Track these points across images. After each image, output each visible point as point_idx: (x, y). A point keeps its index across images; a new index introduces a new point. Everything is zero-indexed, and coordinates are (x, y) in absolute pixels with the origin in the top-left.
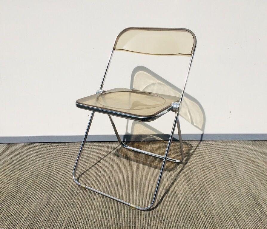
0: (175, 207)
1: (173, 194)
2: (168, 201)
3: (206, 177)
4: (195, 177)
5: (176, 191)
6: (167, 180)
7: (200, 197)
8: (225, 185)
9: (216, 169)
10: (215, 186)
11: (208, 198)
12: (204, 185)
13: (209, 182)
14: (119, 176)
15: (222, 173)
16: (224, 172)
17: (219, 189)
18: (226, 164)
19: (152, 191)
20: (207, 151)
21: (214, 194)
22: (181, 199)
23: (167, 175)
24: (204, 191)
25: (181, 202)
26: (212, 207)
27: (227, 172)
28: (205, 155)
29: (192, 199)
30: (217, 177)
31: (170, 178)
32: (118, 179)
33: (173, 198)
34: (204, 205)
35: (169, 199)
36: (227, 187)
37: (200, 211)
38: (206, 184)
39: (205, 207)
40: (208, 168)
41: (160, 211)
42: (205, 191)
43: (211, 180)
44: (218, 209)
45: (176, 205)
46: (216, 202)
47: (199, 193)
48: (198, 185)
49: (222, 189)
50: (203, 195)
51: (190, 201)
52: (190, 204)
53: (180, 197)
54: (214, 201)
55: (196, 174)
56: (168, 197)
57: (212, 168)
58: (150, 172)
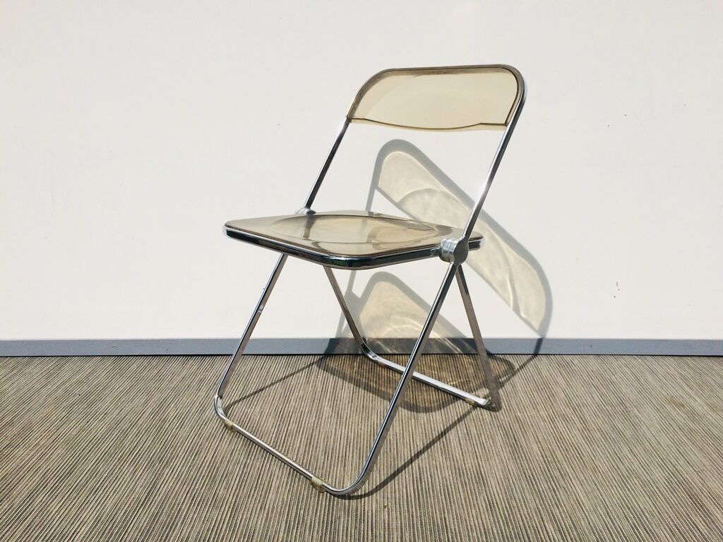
0: (482, 511)
1: (476, 480)
2: (462, 497)
3: (560, 439)
4: (532, 439)
5: (483, 473)
6: (460, 445)
7: (546, 486)
8: (611, 460)
9: (584, 421)
10: (584, 462)
11: (566, 492)
12: (556, 457)
13: (567, 451)
14: (335, 434)
15: (600, 430)
16: (607, 428)
17: (595, 470)
19: (420, 472)
20: (560, 379)
21: (583, 481)
22: (495, 490)
24: (557, 474)
25: (497, 498)
26: (579, 511)
27: (614, 427)
28: (556, 389)
29: (526, 491)
30: (590, 440)
31: (466, 440)
32: (334, 442)
33: (475, 490)
34: (558, 507)
35: (463, 491)
37: (546, 522)
38: (560, 457)
39: (560, 513)
40: (565, 418)
41: (441, 519)
42: (559, 474)
43: (573, 445)
44: (593, 517)
45: (484, 506)
47: (543, 478)
48: (541, 458)
49: (603, 468)
50: (554, 481)
51: (521, 497)
52: (519, 505)
53: (494, 487)
54: (581, 495)
55: (535, 432)
56: (463, 487)
57: (576, 419)
58: (415, 427)
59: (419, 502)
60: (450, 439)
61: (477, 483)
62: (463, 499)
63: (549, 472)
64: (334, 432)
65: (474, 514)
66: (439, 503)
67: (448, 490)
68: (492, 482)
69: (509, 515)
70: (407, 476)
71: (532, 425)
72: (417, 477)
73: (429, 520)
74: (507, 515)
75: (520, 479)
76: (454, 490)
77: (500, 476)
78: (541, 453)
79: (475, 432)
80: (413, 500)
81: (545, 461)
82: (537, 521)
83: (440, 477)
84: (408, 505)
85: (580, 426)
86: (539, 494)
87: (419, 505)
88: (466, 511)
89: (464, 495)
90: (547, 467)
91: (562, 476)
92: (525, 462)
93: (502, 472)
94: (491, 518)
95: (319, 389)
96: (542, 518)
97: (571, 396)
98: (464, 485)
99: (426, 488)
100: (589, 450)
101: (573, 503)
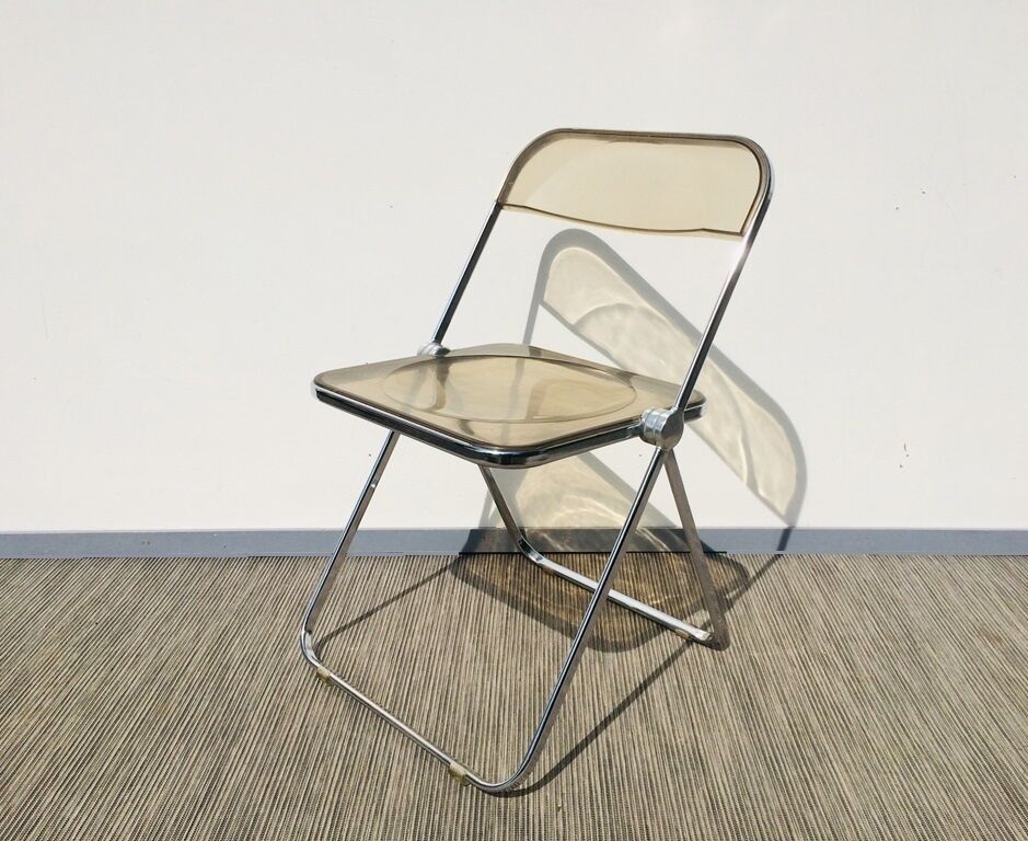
0: (700, 815)
1: (692, 765)
2: (672, 792)
3: (815, 696)
4: (774, 695)
5: (702, 752)
6: (668, 705)
7: (795, 774)
8: (891, 730)
9: (851, 665)
10: (851, 735)
11: (824, 782)
12: (810, 725)
13: (826, 715)
14: (482, 689)
15: (875, 680)
16: (884, 675)
17: (867, 745)
18: (890, 644)
19: (609, 752)
20: (818, 596)
21: (849, 765)
22: (719, 780)
23: (667, 686)
24: (811, 753)
25: (724, 794)
26: (843, 815)
27: (896, 676)
28: (811, 611)
29: (765, 782)
30: (859, 697)
31: (677, 698)
32: (481, 701)
33: (690, 780)
34: (811, 807)
35: (674, 783)
36: (898, 736)
37: (794, 833)
38: (815, 724)
39: (816, 818)
40: (824, 661)
41: (641, 829)
42: (814, 755)
43: (835, 707)
44: (864, 825)
45: (704, 806)
46: (857, 795)
47: (790, 760)
48: (788, 727)
49: (880, 743)
50: (806, 765)
51: (758, 793)
52: (756, 805)
53: (718, 774)
54: (846, 790)
55: (779, 684)
56: (672, 777)
57: (839, 662)
58: (601, 676)
59: (609, 801)
60: (652, 696)
61: (693, 769)
62: (673, 796)
63: (800, 750)
64: (480, 684)
65: (690, 820)
66: (637, 802)
67: (651, 781)
68: (716, 767)
69: (740, 821)
70: (590, 758)
71: (774, 672)
72: (604, 760)
73: (624, 830)
74: (738, 822)
75: (756, 762)
76: (659, 782)
77: (726, 756)
78: (788, 719)
79: (691, 685)
80: (599, 797)
81: (793, 732)
82: (781, 831)
83: (639, 759)
84: (592, 805)
85: (846, 674)
86: (784, 787)
87: (609, 805)
88: (677, 816)
89: (675, 789)
90: (797, 742)
91: (818, 756)
92: (764, 733)
93: (731, 751)
94: (715, 826)
95: (456, 612)
96: (789, 827)
97: (833, 622)
98: (674, 771)
99: (617, 778)
100: (858, 714)
101: (834, 800)
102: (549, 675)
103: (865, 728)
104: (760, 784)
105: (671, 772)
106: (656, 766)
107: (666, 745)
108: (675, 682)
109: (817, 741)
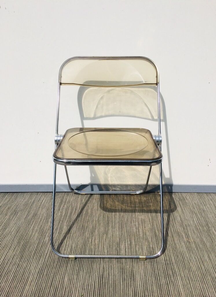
2: (122, 289)
3: (175, 249)
5: (134, 271)
7: (164, 281)
9: (188, 237)
10: (185, 264)
13: (177, 256)
15: (195, 242)
16: (198, 240)
17: (190, 269)
19: (103, 271)
21: (183, 277)
22: (138, 284)
24: (171, 273)
25: (139, 289)
27: (202, 241)
30: (189, 249)
31: (129, 249)
33: (128, 283)
38: (173, 261)
40: (179, 234)
47: (163, 275)
48: (164, 261)
49: (194, 268)
51: (151, 289)
53: (138, 281)
54: (181, 288)
56: (123, 282)
57: (184, 235)
58: (105, 240)
59: (100, 292)
61: (130, 279)
63: (167, 271)
66: (109, 293)
67: (115, 283)
68: (138, 277)
72: (101, 275)
75: (152, 276)
77: (142, 273)
79: (134, 244)
80: (97, 291)
85: (185, 240)
86: (160, 287)
89: (123, 287)
90: (166, 268)
95: (64, 214)
97: (183, 219)
98: (124, 280)
99: (104, 282)
100: (188, 256)
101: (176, 293)
102: (89, 239)
103: (190, 262)
104: (152, 285)
105: (123, 280)
106: (118, 278)
107: (123, 269)
108: (129, 242)
109: (173, 267)
